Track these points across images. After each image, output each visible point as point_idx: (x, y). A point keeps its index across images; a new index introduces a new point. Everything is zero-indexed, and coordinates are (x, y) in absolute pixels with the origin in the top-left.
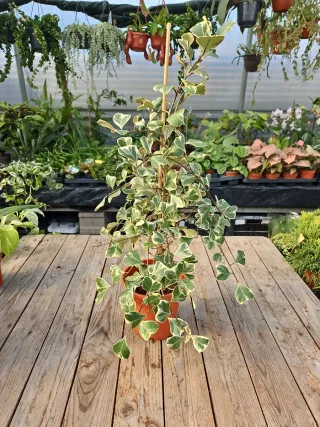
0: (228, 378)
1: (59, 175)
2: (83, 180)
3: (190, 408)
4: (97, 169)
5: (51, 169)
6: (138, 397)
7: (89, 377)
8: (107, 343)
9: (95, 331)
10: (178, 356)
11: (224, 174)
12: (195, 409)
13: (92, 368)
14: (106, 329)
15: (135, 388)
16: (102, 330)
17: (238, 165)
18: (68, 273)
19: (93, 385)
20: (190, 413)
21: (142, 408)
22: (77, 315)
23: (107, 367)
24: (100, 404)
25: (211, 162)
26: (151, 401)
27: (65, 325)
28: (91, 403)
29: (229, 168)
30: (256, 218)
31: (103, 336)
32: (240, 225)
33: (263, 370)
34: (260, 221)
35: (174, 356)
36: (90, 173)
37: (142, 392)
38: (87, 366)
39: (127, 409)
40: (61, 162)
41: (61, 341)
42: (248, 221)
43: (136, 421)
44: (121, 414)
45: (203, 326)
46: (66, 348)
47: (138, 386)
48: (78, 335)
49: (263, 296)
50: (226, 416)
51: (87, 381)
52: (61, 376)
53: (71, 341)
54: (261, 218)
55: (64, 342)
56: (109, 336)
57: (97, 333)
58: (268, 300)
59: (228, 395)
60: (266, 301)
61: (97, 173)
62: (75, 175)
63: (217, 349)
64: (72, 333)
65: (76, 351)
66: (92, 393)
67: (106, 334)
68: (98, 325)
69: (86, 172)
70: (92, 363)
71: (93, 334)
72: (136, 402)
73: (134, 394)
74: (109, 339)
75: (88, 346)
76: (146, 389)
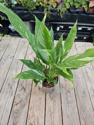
0: (70, 112)
1: (9, 5)
2: (19, 7)
4: (25, 3)
6: (35, 120)
7: (17, 110)
8: (25, 94)
10: (52, 102)
11: (78, 8)
13: (18, 106)
14: (25, 87)
15: (34, 116)
16: (23, 87)
17: (85, 5)
18: (11, 58)
19: (19, 114)
24: (21, 123)
26: (40, 122)
27: (9, 85)
28: (17, 122)
29: (81, 6)
30: (86, 27)
31: (23, 90)
32: (79, 30)
33: (84, 109)
34: (87, 29)
35: (50, 101)
36: (21, 4)
37: (37, 118)
38: (17, 105)
41: (7, 92)
42: (83, 29)
45: (62, 87)
46: (9, 96)
47: (35, 115)
48: (14, 89)
49: (87, 73)
51: (16, 112)
52: (6, 109)
53: (11, 92)
54: (88, 27)
55: (8, 93)
56: (26, 90)
57: (21, 89)
58: (89, 76)
60: (88, 76)
61: (25, 4)
62: (15, 5)
63: (67, 99)
64: (11, 88)
65: (13, 97)
66: (18, 118)
67: (25, 90)
68: (22, 85)
69: (20, 3)
70: (18, 103)
71: (19, 89)
72: (34, 122)
73: (34, 119)
74: (26, 92)
75: (17, 95)
76: (39, 117)
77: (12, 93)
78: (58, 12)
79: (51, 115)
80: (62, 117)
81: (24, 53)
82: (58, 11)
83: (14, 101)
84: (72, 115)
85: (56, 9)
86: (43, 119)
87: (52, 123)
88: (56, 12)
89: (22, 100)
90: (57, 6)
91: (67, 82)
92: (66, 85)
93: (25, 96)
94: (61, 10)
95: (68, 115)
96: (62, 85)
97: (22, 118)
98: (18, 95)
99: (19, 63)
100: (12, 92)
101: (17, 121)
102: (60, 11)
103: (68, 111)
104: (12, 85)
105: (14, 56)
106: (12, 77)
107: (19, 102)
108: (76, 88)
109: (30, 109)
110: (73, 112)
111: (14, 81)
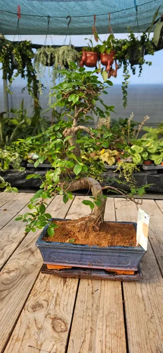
3: (101, 311)
5: (17, 155)
6: (51, 298)
7: (7, 279)
8: (32, 258)
9: (23, 250)
11: (160, 164)
12: (106, 312)
13: (12, 274)
15: (49, 291)
16: (30, 250)
18: (12, 214)
19: (11, 286)
20: (100, 315)
21: (52, 307)
22: (11, 239)
23: (27, 274)
24: (12, 299)
25: (150, 154)
26: (62, 302)
28: (4, 298)
31: (29, 253)
37: (55, 295)
38: (9, 272)
39: (37, 306)
40: (26, 151)
43: (43, 317)
44: (30, 309)
47: (52, 290)
48: (7, 251)
50: (138, 322)
51: (5, 283)
56: (35, 254)
57: (25, 252)
59: (142, 305)
64: (2, 249)
65: (2, 261)
66: (6, 292)
67: (33, 253)
68: (27, 246)
70: (14, 271)
71: (20, 251)
72: (47, 301)
73: (47, 296)
74: (34, 256)
75: (14, 259)
76: (60, 294)
78: (118, 172)
79: (93, 293)
80: (123, 299)
82: (119, 169)
84: (151, 298)
85: (113, 166)
86: (70, 298)
87: (95, 305)
88: (114, 172)
90: (116, 161)
93: (32, 262)
94: (124, 168)
95: (141, 296)
97: (18, 292)
98: (16, 259)
100: (3, 254)
101: (2, 297)
102: (122, 170)
104: (6, 245)
106: (9, 236)
107: (16, 269)
110: (153, 293)
111: (11, 241)
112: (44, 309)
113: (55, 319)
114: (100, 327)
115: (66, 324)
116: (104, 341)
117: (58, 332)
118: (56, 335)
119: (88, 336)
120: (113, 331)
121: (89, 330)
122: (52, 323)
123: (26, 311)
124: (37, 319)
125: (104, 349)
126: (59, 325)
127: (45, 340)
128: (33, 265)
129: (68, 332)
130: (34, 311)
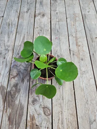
77: (6, 64)
79: (59, 88)
80: (74, 90)
81: (17, 11)
83: (11, 74)
84: (87, 87)
87: (61, 97)
89: (20, 71)
91: (79, 48)
92: (79, 51)
93: (24, 67)
95: (82, 88)
96: (73, 51)
97: (22, 92)
98: (15, 66)
99: (10, 25)
100: (6, 62)
103: (81, 83)
104: (5, 54)
105: (3, 17)
106: (4, 44)
107: (17, 74)
108: (93, 54)
109: (32, 82)
110: (88, 84)
111: (7, 49)
112: (38, 102)
113: (44, 108)
114: (65, 110)
115: (50, 110)
116: (67, 118)
117: (47, 116)
118: (46, 117)
119: (60, 116)
120: (71, 112)
121: (60, 113)
122: (43, 111)
123: (30, 105)
124: (36, 109)
125: (68, 123)
126: (47, 111)
127: (42, 121)
128: (25, 70)
129: (51, 115)
130: (34, 104)
